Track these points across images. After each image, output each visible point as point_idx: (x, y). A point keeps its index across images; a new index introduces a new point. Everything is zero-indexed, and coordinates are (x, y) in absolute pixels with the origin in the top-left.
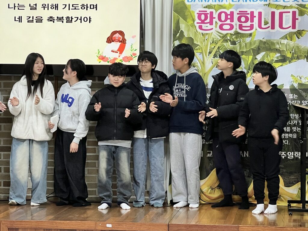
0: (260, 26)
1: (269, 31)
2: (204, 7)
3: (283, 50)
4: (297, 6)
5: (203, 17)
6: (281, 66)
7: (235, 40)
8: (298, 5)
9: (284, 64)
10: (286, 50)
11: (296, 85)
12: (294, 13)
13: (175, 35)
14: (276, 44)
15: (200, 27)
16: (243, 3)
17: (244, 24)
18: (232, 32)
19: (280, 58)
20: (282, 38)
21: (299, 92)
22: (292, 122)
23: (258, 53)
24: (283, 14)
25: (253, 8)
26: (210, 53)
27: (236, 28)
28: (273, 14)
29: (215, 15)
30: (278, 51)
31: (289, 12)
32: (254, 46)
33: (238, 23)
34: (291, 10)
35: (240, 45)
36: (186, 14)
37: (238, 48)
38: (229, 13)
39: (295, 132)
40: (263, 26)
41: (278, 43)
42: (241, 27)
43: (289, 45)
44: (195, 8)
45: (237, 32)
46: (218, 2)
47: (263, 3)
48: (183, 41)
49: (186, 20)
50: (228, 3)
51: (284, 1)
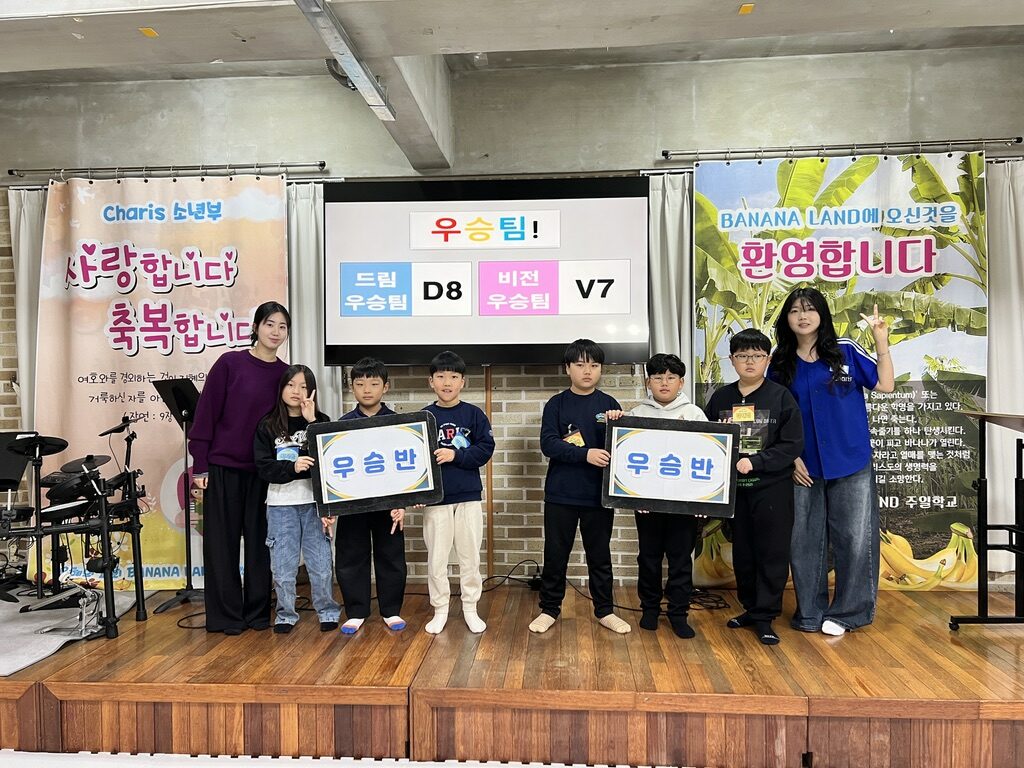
0: (865, 268)
1: (882, 277)
2: (755, 236)
3: (908, 312)
4: (933, 230)
5: (753, 255)
6: (905, 339)
8: (934, 228)
9: (910, 336)
10: (912, 310)
11: (934, 374)
12: (928, 243)
13: (699, 289)
14: (894, 300)
15: (749, 273)
16: (830, 227)
17: (832, 266)
18: (811, 279)
19: (901, 326)
20: (905, 289)
21: (939, 386)
22: (928, 442)
24: (908, 245)
25: (849, 236)
26: (767, 318)
27: (818, 273)
28: (888, 244)
29: (777, 250)
30: (897, 312)
31: (919, 241)
32: (854, 304)
33: (822, 263)
34: (923, 238)
36: (720, 249)
38: (803, 244)
39: (934, 460)
40: (871, 267)
41: (898, 299)
42: (826, 270)
43: (920, 301)
44: (738, 238)
45: (819, 279)
46: (781, 226)
47: (871, 225)
48: (715, 298)
49: (718, 259)
50: (802, 227)
51: (908, 221)
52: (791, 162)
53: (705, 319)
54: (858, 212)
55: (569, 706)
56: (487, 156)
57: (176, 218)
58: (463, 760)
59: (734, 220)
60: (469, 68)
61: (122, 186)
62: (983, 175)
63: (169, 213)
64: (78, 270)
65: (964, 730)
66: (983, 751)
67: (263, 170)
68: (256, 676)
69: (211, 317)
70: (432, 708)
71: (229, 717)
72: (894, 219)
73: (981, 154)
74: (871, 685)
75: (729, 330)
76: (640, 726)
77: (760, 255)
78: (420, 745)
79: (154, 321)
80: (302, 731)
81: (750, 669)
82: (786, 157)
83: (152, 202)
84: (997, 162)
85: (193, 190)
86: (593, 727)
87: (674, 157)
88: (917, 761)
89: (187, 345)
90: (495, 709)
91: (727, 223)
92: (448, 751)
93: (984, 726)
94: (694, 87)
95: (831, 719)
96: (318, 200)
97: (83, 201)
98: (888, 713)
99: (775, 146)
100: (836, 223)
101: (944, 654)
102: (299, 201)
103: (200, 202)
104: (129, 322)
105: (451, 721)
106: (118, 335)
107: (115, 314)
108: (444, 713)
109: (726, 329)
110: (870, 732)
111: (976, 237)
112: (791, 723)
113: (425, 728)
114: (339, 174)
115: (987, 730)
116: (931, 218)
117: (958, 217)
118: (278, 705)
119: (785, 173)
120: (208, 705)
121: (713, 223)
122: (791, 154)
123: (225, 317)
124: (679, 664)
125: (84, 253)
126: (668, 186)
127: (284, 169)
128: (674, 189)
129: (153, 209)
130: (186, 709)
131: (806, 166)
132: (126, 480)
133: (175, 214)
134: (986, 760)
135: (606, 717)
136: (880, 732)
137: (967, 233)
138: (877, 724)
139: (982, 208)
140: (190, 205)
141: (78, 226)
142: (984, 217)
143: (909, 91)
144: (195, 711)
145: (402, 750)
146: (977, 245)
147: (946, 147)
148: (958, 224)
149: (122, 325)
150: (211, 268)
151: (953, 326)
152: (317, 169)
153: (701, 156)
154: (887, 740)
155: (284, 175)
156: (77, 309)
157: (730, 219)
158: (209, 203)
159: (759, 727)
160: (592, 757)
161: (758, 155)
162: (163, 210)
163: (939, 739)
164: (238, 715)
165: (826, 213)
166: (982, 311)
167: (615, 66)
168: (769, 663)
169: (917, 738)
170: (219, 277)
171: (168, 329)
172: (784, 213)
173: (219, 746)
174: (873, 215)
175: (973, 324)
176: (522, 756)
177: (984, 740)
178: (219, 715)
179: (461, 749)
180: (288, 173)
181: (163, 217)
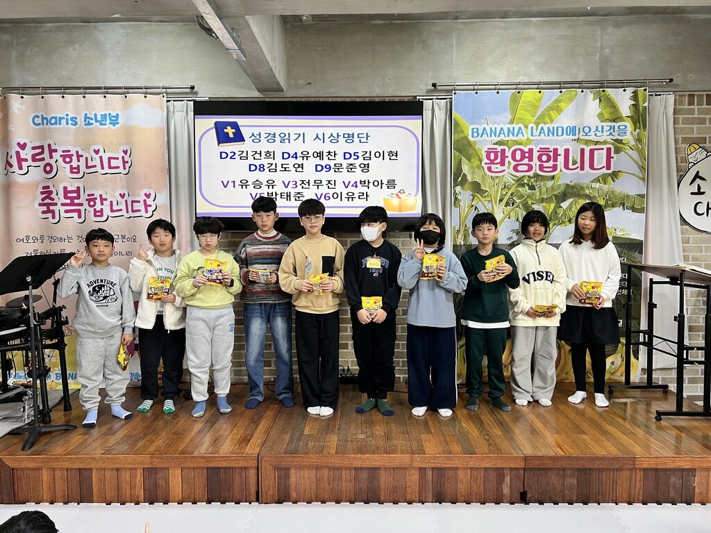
0: (566, 167)
1: (578, 173)
2: (494, 144)
3: (594, 196)
5: (492, 156)
7: (534, 184)
8: (613, 140)
10: (597, 195)
12: (609, 150)
13: (456, 180)
14: (585, 188)
15: (489, 169)
16: (544, 138)
17: (545, 165)
18: (531, 174)
20: (593, 181)
23: (564, 200)
24: (595, 151)
25: (556, 144)
26: (501, 200)
27: (536, 169)
28: (582, 151)
29: (508, 153)
30: (587, 196)
31: (603, 149)
32: (558, 192)
33: (538, 163)
34: (605, 147)
35: (540, 191)
36: (470, 153)
37: (538, 194)
38: (526, 149)
40: (571, 166)
41: (588, 188)
42: (541, 168)
43: (602, 189)
44: (484, 144)
45: (537, 174)
46: (511, 137)
47: (571, 137)
48: (467, 186)
49: (469, 159)
50: (525, 138)
51: (596, 135)
52: (519, 92)
53: (460, 201)
54: (563, 128)
55: (367, 464)
56: (310, 83)
57: (85, 125)
58: (295, 502)
59: (480, 133)
60: (298, 20)
61: (46, 101)
62: (646, 104)
63: (80, 120)
64: (14, 161)
65: (626, 474)
66: (637, 489)
67: (149, 91)
68: (152, 448)
69: (113, 196)
70: (275, 468)
71: (133, 477)
72: (586, 134)
73: (645, 90)
74: (566, 447)
75: (476, 208)
76: (414, 477)
77: (497, 156)
78: (266, 493)
79: (72, 199)
80: (184, 486)
81: (487, 437)
82: (516, 89)
83: (67, 113)
84: (656, 95)
85: (98, 105)
86: (383, 478)
87: (440, 88)
88: (594, 495)
89: (95, 216)
90: (317, 468)
91: (475, 135)
92: (285, 497)
93: (638, 472)
94: (454, 38)
95: (540, 469)
96: (189, 113)
97: (17, 112)
98: (575, 465)
99: (509, 81)
100: (548, 136)
101: (612, 424)
102: (176, 113)
103: (103, 113)
104: (53, 199)
105: (287, 477)
106: (45, 208)
107: (42, 193)
108: (283, 472)
109: (474, 207)
110: (564, 477)
111: (640, 147)
112: (514, 472)
113: (270, 482)
114: (204, 95)
115: (640, 475)
116: (611, 133)
117: (628, 133)
118: (167, 469)
119: (515, 101)
120: (117, 469)
121: (466, 135)
122: (519, 87)
123: (122, 196)
124: (440, 434)
125: (18, 149)
126: (436, 108)
127: (165, 90)
128: (440, 109)
129: (69, 117)
130: (102, 472)
131: (529, 95)
132: (55, 312)
133: (85, 121)
134: (639, 494)
135: (392, 471)
136: (570, 477)
137: (634, 143)
138: (569, 472)
139: (645, 127)
140: (95, 115)
141: (13, 129)
142: (646, 133)
143: (599, 45)
144: (108, 474)
145: (253, 497)
146: (640, 152)
147: (621, 84)
148: (629, 138)
149: (48, 201)
150: (112, 160)
151: (623, 206)
152: (188, 90)
153: (457, 87)
154: (575, 482)
155: (165, 94)
156: (14, 190)
157: (477, 132)
158: (110, 114)
159: (492, 475)
160: (382, 498)
161: (497, 88)
162: (76, 118)
163: (608, 481)
164: (139, 475)
165: (542, 128)
166: (642, 196)
167: (400, 22)
168: (500, 433)
169: (594, 480)
170: (118, 167)
171: (81, 205)
172: (514, 128)
173: (126, 497)
174: (573, 130)
175: (637, 205)
176: (336, 498)
177: (638, 481)
178: (126, 476)
179: (294, 494)
180: (167, 93)
181: (76, 123)
